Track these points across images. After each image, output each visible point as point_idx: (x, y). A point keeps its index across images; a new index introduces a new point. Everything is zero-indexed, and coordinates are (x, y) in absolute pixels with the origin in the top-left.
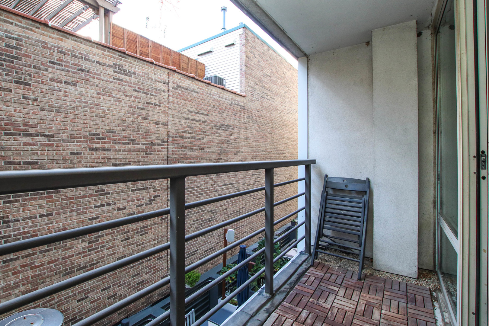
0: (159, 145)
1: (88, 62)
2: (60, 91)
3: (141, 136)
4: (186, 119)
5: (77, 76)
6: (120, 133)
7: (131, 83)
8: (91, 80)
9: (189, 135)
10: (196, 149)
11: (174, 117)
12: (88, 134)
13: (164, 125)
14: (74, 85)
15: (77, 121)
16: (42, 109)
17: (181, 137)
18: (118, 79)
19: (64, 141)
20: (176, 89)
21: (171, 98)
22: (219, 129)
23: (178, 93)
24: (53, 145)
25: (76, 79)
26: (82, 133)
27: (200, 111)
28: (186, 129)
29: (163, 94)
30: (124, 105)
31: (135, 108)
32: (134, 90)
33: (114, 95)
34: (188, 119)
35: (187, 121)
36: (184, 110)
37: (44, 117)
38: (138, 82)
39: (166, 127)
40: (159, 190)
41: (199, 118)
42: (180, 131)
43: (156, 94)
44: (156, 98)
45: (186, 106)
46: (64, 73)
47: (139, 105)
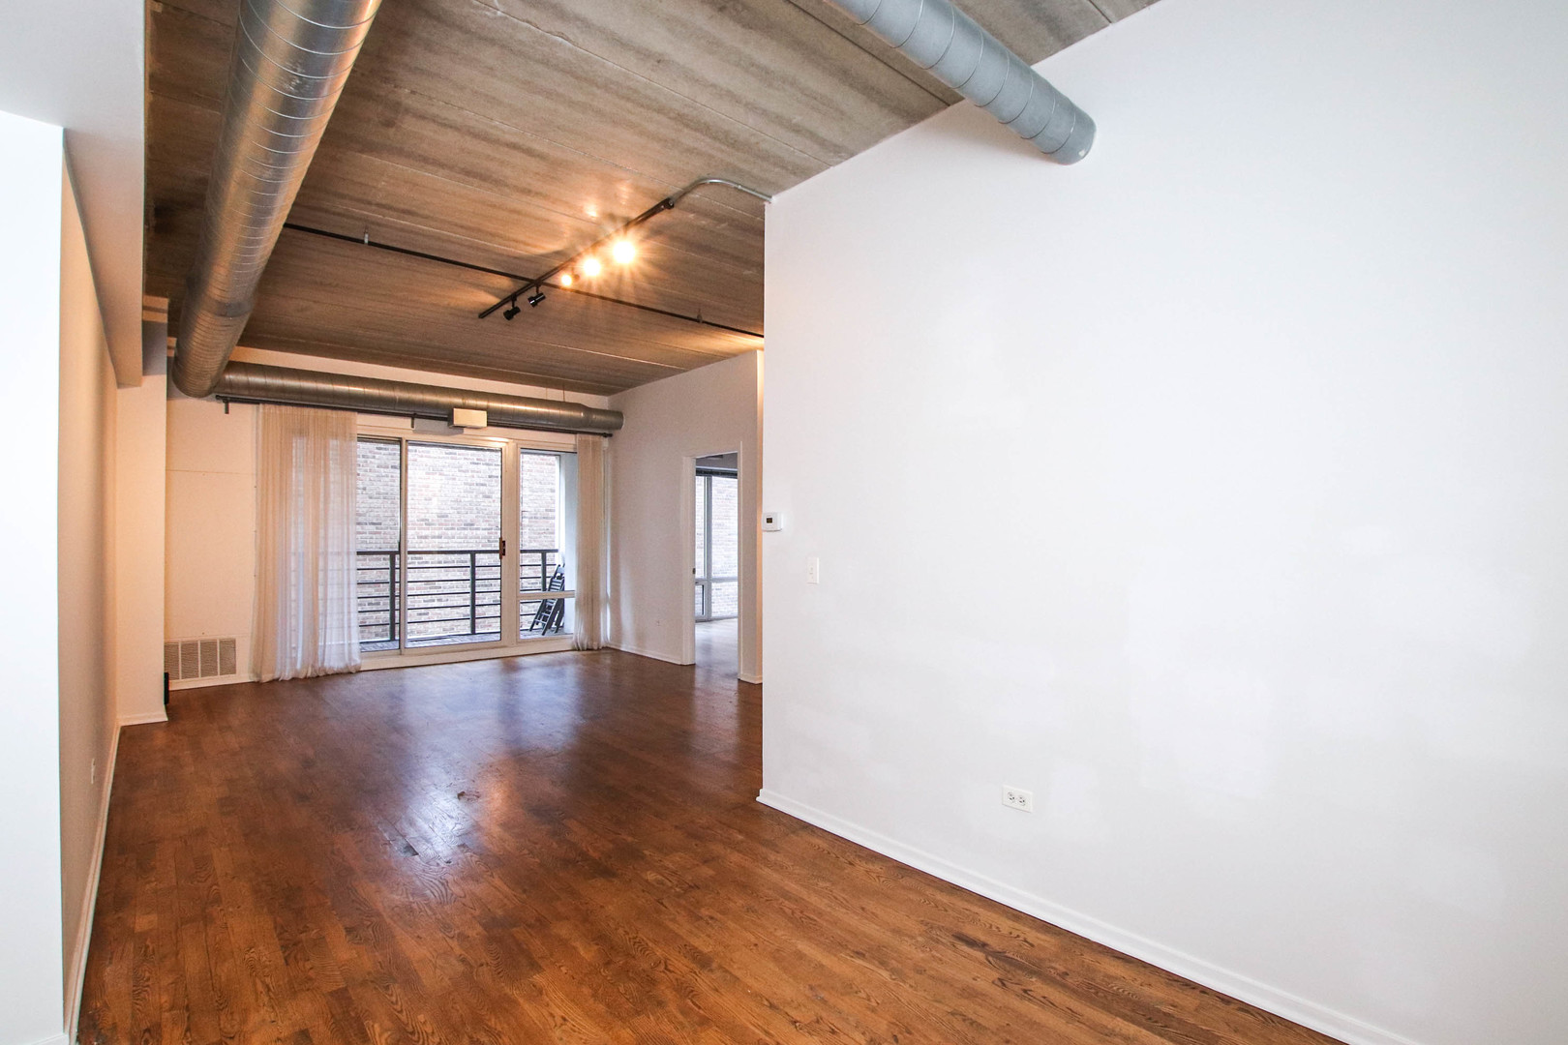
2: (387, 476)
3: (481, 520)
6: (455, 517)
8: (419, 459)
16: (371, 498)
19: (391, 528)
24: (380, 533)
30: (459, 483)
37: (372, 505)
42: (544, 509)
46: (390, 457)
47: (478, 481)
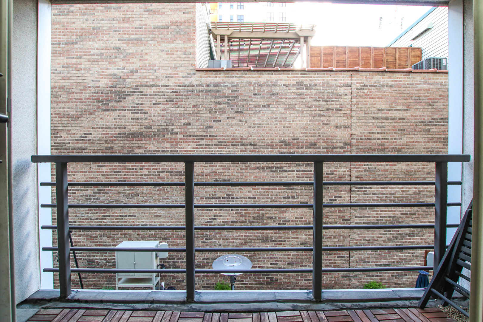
0: (341, 148)
1: (277, 87)
2: (260, 113)
3: (322, 141)
4: (374, 118)
5: (270, 99)
6: (303, 139)
7: (312, 95)
8: (279, 100)
9: (379, 136)
10: (389, 151)
11: (358, 118)
12: (278, 142)
13: (346, 128)
14: (269, 107)
15: (271, 132)
16: (250, 128)
17: (368, 139)
18: (301, 94)
19: (262, 148)
20: (361, 89)
21: (354, 100)
22: (429, 125)
23: (364, 92)
25: (269, 102)
26: (274, 141)
27: (396, 106)
28: (375, 130)
29: (345, 97)
30: (306, 115)
31: (316, 116)
32: (314, 101)
33: (297, 108)
34: (378, 118)
35: (376, 121)
36: (372, 109)
37: (251, 133)
38: (319, 92)
39: (349, 129)
40: (341, 191)
41: (393, 116)
42: (367, 132)
43: (337, 99)
44: (338, 103)
45: (375, 104)
46: (261, 100)
47: (319, 113)
